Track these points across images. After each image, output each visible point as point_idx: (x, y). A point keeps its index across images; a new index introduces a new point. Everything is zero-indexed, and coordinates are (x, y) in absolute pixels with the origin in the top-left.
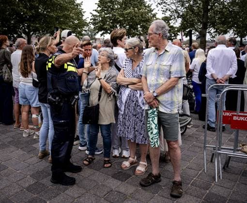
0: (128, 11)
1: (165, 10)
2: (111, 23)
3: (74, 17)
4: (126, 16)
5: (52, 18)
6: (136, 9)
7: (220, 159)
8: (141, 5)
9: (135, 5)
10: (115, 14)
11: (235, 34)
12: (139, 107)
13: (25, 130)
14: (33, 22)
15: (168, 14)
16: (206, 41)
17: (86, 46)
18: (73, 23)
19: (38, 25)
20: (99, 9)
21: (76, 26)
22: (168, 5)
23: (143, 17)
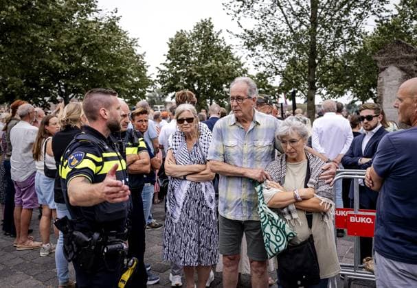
0: (209, 64)
1: (257, 64)
2: (186, 81)
3: (133, 73)
4: (206, 72)
5: (101, 74)
6: (219, 62)
7: (336, 283)
8: (226, 58)
9: (219, 57)
10: (191, 68)
11: (354, 96)
12: (204, 208)
13: (44, 246)
14: (74, 80)
15: (262, 69)
16: (314, 106)
17: (141, 116)
18: (133, 81)
19: (79, 84)
20: (169, 62)
21: (136, 85)
22: (262, 57)
23: (228, 73)
